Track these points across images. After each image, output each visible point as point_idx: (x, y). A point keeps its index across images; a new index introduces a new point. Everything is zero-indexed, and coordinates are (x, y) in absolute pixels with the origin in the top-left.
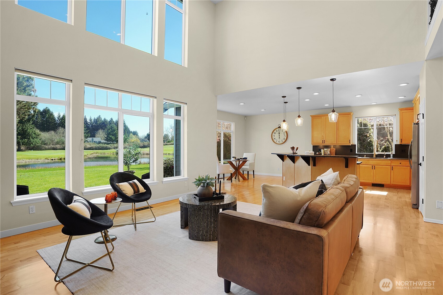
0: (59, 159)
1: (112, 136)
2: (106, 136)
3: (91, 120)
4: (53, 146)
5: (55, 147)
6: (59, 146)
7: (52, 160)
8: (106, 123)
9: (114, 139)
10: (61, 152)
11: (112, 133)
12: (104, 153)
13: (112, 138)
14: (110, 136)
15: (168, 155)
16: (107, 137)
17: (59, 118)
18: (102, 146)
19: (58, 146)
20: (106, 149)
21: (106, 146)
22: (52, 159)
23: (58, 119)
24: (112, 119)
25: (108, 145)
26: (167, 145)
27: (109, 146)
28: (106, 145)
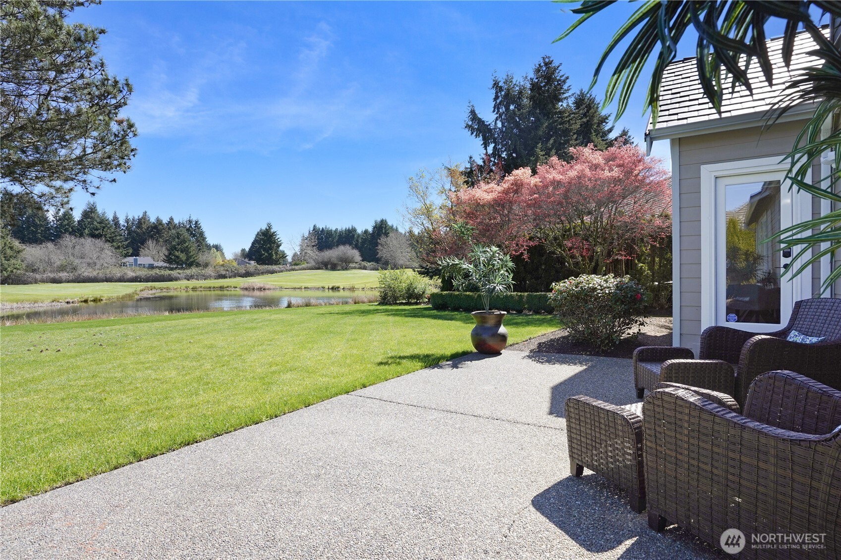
0: (82, 302)
1: (179, 252)
2: (167, 253)
3: (127, 221)
4: (52, 275)
5: (57, 277)
6: (66, 274)
7: (68, 303)
8: (161, 226)
9: (185, 258)
10: (74, 287)
11: (180, 246)
12: (168, 288)
13: (181, 257)
14: (177, 253)
15: (303, 290)
16: (170, 254)
17: (56, 217)
18: (160, 274)
19: (63, 275)
20: (170, 279)
21: (169, 275)
22: (67, 300)
23: (54, 219)
24: (171, 219)
25: (172, 272)
26: (293, 270)
27: (174, 273)
28: (167, 272)
